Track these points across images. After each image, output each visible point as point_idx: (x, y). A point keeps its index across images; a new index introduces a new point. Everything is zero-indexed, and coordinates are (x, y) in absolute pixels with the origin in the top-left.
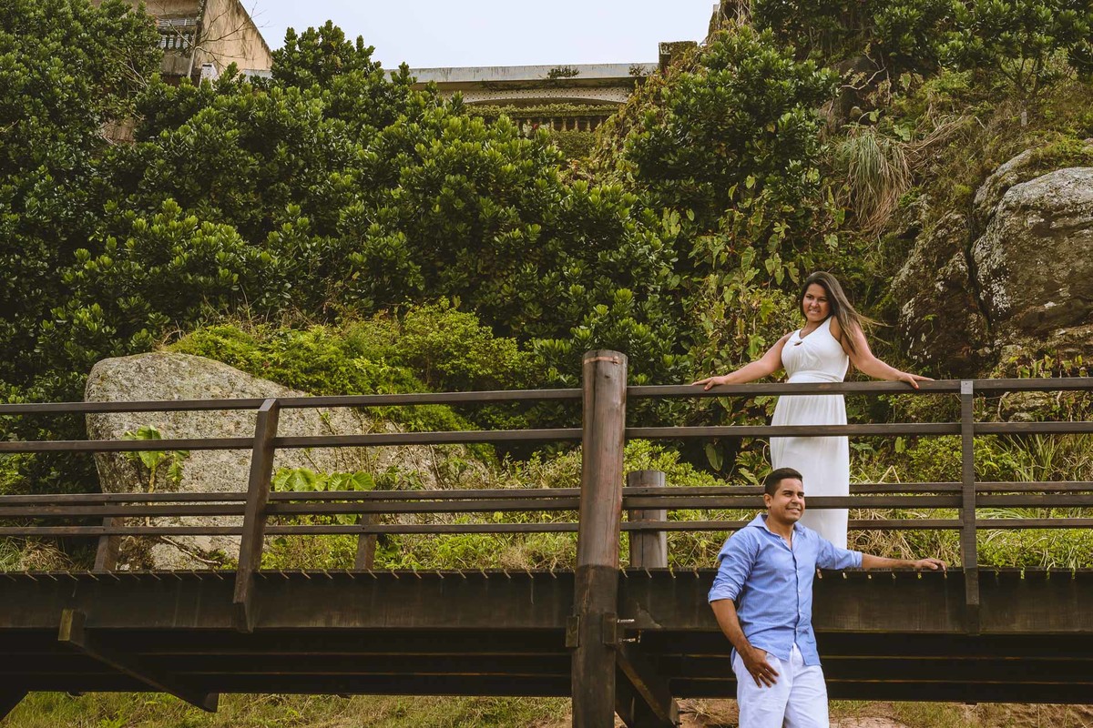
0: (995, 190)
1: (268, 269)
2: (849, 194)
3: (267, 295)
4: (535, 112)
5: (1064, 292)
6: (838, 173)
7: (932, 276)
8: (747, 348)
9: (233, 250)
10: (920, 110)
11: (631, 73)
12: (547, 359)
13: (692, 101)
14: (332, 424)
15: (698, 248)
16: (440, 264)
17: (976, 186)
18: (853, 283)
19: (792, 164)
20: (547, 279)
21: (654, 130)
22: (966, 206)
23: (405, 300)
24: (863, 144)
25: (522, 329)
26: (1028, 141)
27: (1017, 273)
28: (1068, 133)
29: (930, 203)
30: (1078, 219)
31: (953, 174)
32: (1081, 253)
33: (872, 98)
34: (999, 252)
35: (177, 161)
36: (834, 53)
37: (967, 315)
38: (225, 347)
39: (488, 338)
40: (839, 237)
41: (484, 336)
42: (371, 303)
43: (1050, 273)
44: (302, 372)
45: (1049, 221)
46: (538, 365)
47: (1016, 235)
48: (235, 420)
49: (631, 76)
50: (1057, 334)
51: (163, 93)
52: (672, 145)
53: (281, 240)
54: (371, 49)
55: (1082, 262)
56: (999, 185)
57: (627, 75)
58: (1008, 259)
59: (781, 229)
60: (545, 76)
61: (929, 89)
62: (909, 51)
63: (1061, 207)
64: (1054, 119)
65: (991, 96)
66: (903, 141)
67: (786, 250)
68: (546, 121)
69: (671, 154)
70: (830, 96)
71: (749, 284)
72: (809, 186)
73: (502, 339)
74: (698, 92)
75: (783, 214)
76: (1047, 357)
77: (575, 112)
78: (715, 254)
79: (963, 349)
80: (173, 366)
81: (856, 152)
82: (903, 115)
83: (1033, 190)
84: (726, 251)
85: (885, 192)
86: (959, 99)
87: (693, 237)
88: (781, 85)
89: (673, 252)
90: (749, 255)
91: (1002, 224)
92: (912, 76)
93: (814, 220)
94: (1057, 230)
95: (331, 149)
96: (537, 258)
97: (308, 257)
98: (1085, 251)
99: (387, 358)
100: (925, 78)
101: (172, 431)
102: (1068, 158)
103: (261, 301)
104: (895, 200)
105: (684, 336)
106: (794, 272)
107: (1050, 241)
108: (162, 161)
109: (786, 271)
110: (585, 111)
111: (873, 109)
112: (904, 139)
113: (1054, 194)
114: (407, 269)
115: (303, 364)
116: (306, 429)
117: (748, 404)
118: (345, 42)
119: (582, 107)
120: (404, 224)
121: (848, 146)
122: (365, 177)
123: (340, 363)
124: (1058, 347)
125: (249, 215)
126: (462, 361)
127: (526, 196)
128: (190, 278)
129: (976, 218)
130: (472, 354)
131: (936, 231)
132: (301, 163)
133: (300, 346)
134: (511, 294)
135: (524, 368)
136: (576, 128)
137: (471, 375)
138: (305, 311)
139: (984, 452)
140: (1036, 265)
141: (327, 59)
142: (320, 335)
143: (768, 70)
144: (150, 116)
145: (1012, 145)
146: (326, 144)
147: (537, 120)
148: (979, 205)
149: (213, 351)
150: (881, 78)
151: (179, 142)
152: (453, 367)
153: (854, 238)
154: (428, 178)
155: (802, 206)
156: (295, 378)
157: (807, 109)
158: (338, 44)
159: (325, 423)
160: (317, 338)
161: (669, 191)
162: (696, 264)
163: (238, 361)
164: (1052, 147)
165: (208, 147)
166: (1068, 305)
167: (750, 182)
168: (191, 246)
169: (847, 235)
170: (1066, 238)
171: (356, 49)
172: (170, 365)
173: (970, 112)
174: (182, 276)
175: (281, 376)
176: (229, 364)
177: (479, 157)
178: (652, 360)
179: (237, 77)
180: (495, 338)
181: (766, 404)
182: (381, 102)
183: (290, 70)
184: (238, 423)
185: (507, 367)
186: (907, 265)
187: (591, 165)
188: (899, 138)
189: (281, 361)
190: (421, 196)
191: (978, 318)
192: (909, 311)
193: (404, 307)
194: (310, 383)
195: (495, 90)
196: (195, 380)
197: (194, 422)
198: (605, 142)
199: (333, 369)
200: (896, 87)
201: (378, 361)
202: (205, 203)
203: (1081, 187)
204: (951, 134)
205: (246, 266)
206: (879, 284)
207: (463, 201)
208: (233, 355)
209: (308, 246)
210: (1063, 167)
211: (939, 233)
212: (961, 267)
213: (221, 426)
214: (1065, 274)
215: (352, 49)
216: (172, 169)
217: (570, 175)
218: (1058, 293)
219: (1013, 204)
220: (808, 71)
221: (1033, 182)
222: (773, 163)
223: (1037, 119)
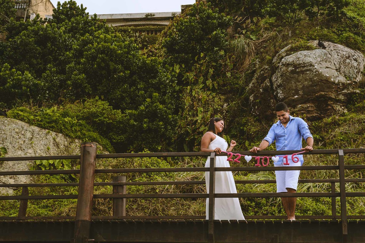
0: (279, 58)
1: (40, 87)
2: (235, 58)
3: (40, 96)
4: (140, 29)
5: (301, 92)
6: (231, 51)
7: (259, 87)
8: (197, 112)
9: (28, 80)
10: (259, 30)
11: (172, 15)
12: (130, 116)
13: (183, 28)
14: (57, 140)
15: (185, 77)
16: (97, 84)
17: (273, 57)
18: (235, 88)
19: (216, 49)
20: (132, 89)
21: (171, 37)
22: (270, 63)
23: (85, 97)
24: (240, 41)
25: (124, 106)
26: (290, 41)
27: (285, 86)
28: (304, 39)
29: (259, 62)
30: (305, 68)
31: (267, 52)
32: (306, 79)
33: (244, 25)
34: (280, 79)
35: (15, 49)
36: (233, 10)
37: (270, 100)
38: (21, 115)
39: (111, 110)
40: (231, 73)
41: (109, 109)
42: (74, 98)
43: (296, 86)
44: (47, 123)
45: (296, 69)
46: (127, 119)
47: (285, 74)
48: (24, 140)
49: (172, 16)
50: (298, 106)
51: (15, 24)
52: (177, 42)
53: (46, 76)
54: (86, 8)
55: (306, 83)
56: (280, 57)
57: (171, 16)
58: (283, 82)
59: (211, 71)
60: (144, 16)
61: (262, 23)
62: (256, 10)
63: (300, 64)
64: (300, 34)
65: (282, 25)
66: (253, 40)
67: (213, 78)
68: (144, 31)
69: (177, 46)
70: (230, 25)
71: (201, 89)
72: (221, 56)
73: (115, 110)
74: (185, 25)
75: (212, 66)
76: (295, 114)
77: (153, 28)
78: (190, 79)
79: (269, 111)
80: (2, 122)
81: (237, 44)
82: (253, 31)
83: (290, 59)
84: (194, 78)
85: (247, 58)
86: (272, 26)
87: (184, 73)
88: (213, 22)
89: (175, 79)
90: (201, 79)
91: (281, 70)
92: (257, 18)
93: (222, 68)
94: (298, 72)
95: (67, 44)
96: (130, 82)
97: (55, 82)
98: (307, 79)
99: (77, 117)
100: (262, 19)
101: (2, 144)
102: (303, 47)
103: (37, 98)
104: (250, 60)
105: (180, 107)
106: (216, 85)
107: (296, 75)
108: (9, 49)
109: (213, 85)
110: (157, 28)
111: (244, 29)
112: (254, 39)
113: (297, 60)
114: (86, 86)
115: (47, 120)
116: (48, 142)
117: (197, 131)
118: (77, 6)
119: (155, 27)
120: (85, 71)
121: (235, 42)
122: (76, 54)
123: (60, 120)
124: (299, 111)
125: (38, 67)
126: (102, 118)
127: (126, 61)
128: (13, 90)
129: (273, 67)
130: (105, 115)
131: (260, 72)
132: (56, 49)
133: (47, 114)
134: (120, 95)
135: (123, 120)
136: (154, 34)
137: (105, 123)
138: (53, 101)
139: (271, 148)
140: (292, 84)
141: (71, 12)
142: (54, 110)
143: (209, 17)
144: (10, 32)
145: (285, 43)
146: (65, 42)
147: (141, 31)
148: (274, 63)
149: (17, 116)
150: (247, 19)
151: (16, 42)
152: (99, 120)
153: (237, 73)
154: (93, 56)
155: (219, 63)
156: (44, 125)
157: (222, 30)
158: (74, 7)
159: (54, 140)
160: (54, 111)
161: (176, 58)
162: (184, 82)
163: (25, 120)
164: (297, 44)
165: (24, 44)
166: (302, 97)
167: (202, 55)
168: (14, 79)
169: (234, 72)
170: (301, 75)
171: (81, 8)
172: (1, 122)
173: (275, 31)
174: (10, 90)
175: (40, 124)
176: (22, 121)
177: (110, 48)
178: (165, 117)
179: (40, 18)
180: (113, 110)
181: (203, 131)
182: (87, 27)
183: (58, 16)
184: (24, 141)
185: (117, 119)
186: (251, 83)
187: (156, 47)
188: (252, 39)
189: (40, 119)
190: (91, 62)
191: (273, 101)
192: (252, 98)
193: (84, 99)
194: (50, 127)
195: (128, 21)
196: (10, 127)
197: (9, 141)
198: (160, 40)
199: (58, 122)
200: (252, 22)
201: (74, 119)
202: (24, 63)
203: (306, 57)
204: (269, 38)
205: (33, 86)
206: (243, 89)
207: (104, 63)
208: (23, 118)
209: (55, 78)
210: (301, 50)
211: (261, 73)
212: (268, 84)
213: (19, 142)
214: (301, 86)
215: (79, 8)
216: (13, 52)
217: (149, 51)
218: (299, 93)
219: (284, 63)
220: (222, 16)
221: (291, 56)
222: (210, 48)
223: (294, 34)
